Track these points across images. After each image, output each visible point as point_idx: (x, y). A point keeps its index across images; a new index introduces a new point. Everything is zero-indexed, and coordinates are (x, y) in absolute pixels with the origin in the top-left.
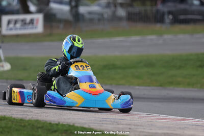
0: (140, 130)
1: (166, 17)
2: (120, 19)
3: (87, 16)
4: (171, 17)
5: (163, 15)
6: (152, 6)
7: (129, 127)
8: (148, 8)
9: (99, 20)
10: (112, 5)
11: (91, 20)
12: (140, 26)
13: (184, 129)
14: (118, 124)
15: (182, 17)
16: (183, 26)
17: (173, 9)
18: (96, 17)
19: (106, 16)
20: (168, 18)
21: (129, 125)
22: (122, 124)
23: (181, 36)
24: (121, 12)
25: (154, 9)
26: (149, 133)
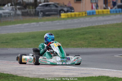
0: (33, 74)
1: (40, 13)
2: (18, 15)
3: (3, 15)
4: (42, 13)
5: (38, 12)
6: (33, 9)
7: (29, 72)
8: (31, 10)
9: (9, 16)
10: (14, 9)
11: (5, 16)
12: (28, 18)
13: (54, 71)
14: (23, 71)
15: (47, 13)
16: (48, 17)
17: (42, 10)
18: (7, 15)
19: (12, 14)
20: (41, 14)
21: (29, 71)
22: (25, 71)
23: (47, 22)
24: (19, 12)
25: (34, 10)
26: (38, 75)
